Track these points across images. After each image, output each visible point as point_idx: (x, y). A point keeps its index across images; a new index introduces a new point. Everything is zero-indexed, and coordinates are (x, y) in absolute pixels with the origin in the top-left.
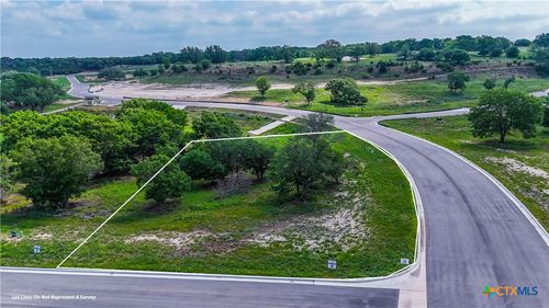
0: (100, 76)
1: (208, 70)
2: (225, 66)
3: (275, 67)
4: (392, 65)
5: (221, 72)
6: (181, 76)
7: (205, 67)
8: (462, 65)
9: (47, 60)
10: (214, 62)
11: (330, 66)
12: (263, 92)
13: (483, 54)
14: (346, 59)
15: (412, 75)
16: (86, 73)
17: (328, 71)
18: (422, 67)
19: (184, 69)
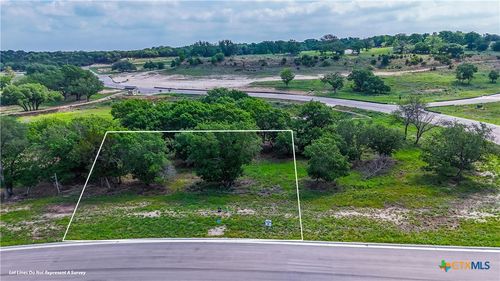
0: (114, 68)
1: (223, 63)
2: (237, 58)
3: (285, 60)
4: (393, 57)
5: (235, 64)
6: (197, 68)
7: (220, 60)
8: (458, 57)
9: (59, 54)
10: (227, 55)
11: (336, 58)
12: (287, 82)
13: (470, 48)
14: (348, 52)
15: (413, 66)
16: (97, 65)
17: (335, 63)
18: (421, 60)
19: (200, 62)
